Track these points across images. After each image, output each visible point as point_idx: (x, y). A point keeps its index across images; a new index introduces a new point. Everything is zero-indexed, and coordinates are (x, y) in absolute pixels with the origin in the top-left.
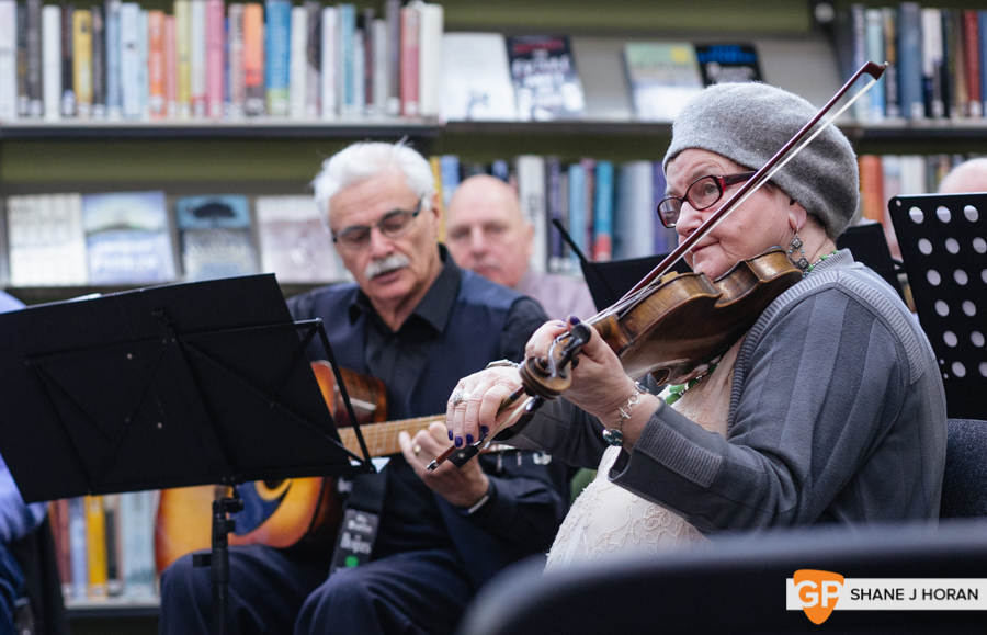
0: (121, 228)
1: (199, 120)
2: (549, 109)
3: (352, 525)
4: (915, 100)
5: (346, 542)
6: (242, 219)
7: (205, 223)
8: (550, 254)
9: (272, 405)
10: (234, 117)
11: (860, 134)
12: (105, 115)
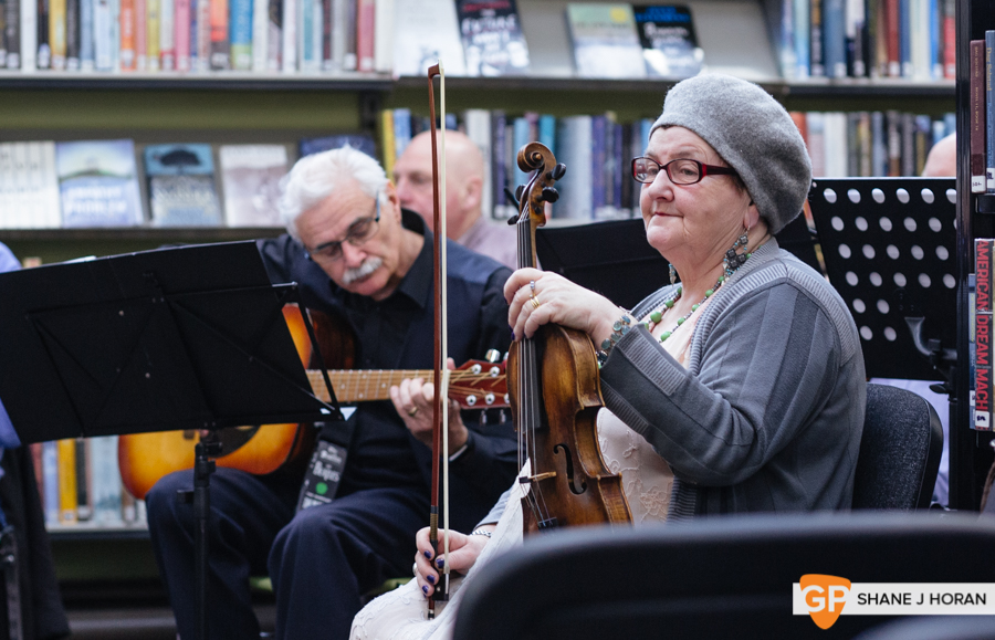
0: (92, 174)
1: (167, 73)
2: (495, 66)
3: (324, 454)
4: (839, 61)
5: (318, 470)
6: (206, 166)
7: (172, 170)
8: (495, 203)
9: (251, 359)
10: (200, 70)
11: (786, 91)
12: (79, 68)
